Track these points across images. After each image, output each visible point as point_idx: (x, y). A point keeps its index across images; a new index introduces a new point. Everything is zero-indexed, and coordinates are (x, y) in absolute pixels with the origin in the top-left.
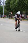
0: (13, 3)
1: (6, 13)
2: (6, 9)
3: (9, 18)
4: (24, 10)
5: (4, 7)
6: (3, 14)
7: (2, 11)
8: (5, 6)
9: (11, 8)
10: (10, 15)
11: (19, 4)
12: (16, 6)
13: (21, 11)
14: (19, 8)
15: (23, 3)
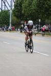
0: (27, 5)
1: (15, 22)
2: (15, 16)
3: (21, 32)
4: (48, 19)
5: (11, 12)
6: (10, 25)
7: (9, 19)
8: (13, 11)
9: (24, 14)
10: (22, 26)
11: (38, 6)
12: (34, 11)
13: (43, 19)
14: (39, 15)
15: (46, 5)
